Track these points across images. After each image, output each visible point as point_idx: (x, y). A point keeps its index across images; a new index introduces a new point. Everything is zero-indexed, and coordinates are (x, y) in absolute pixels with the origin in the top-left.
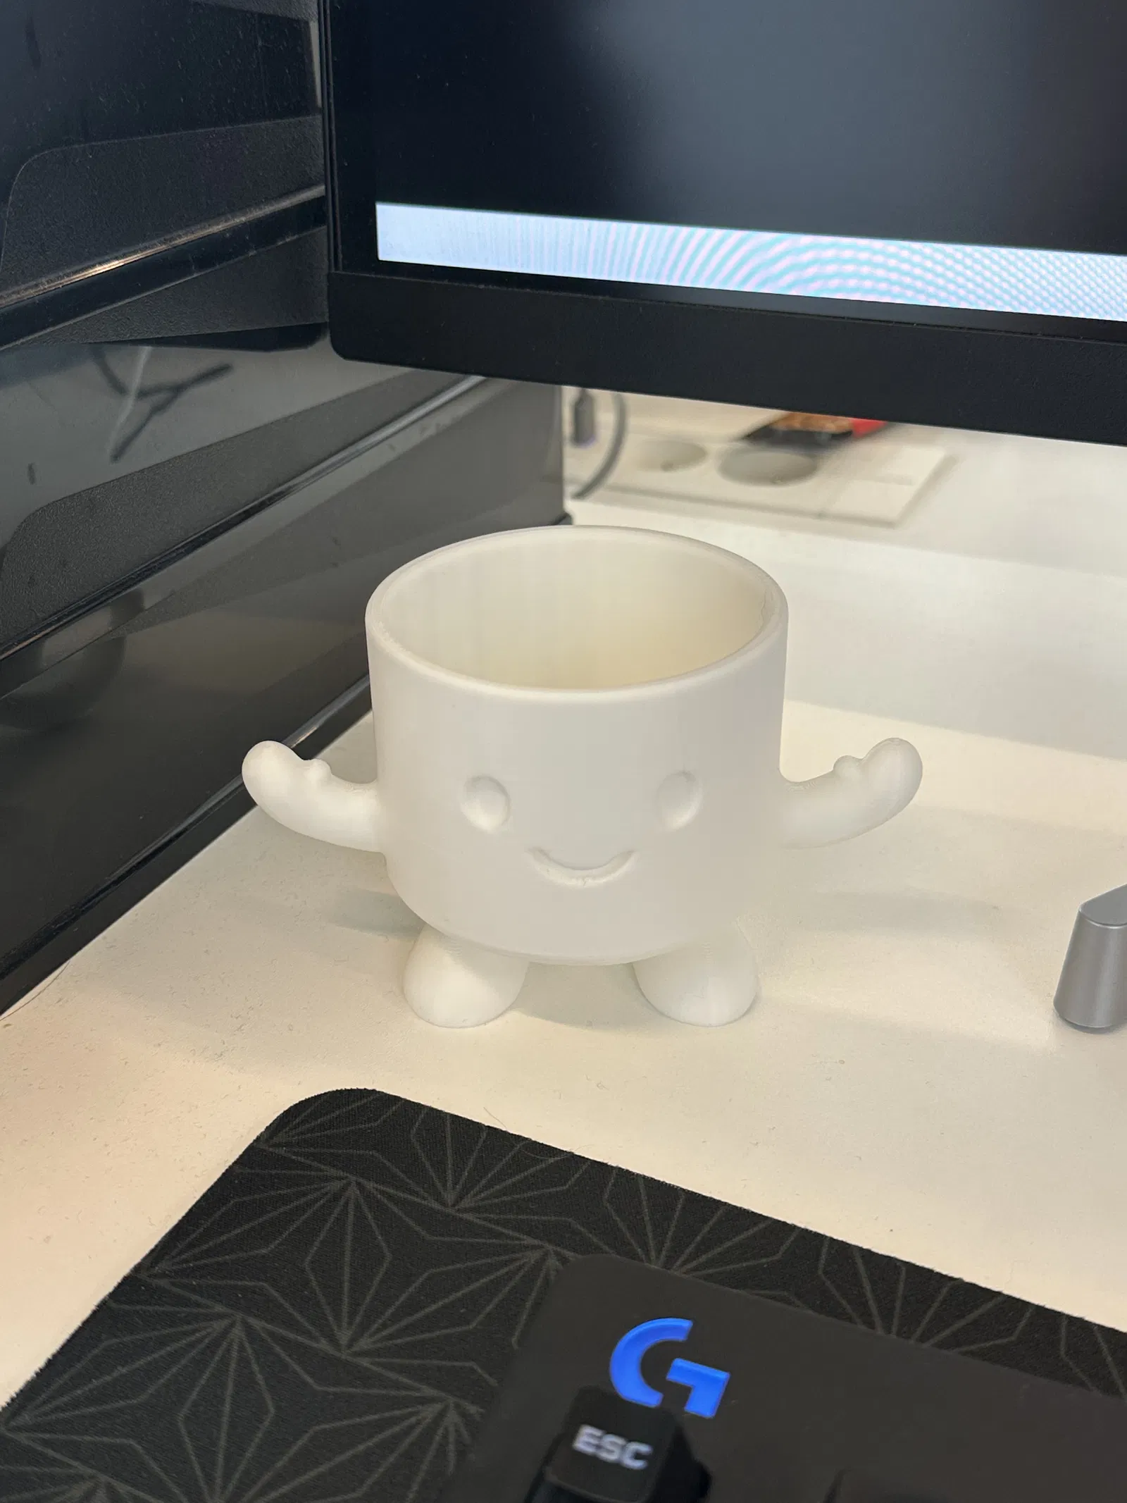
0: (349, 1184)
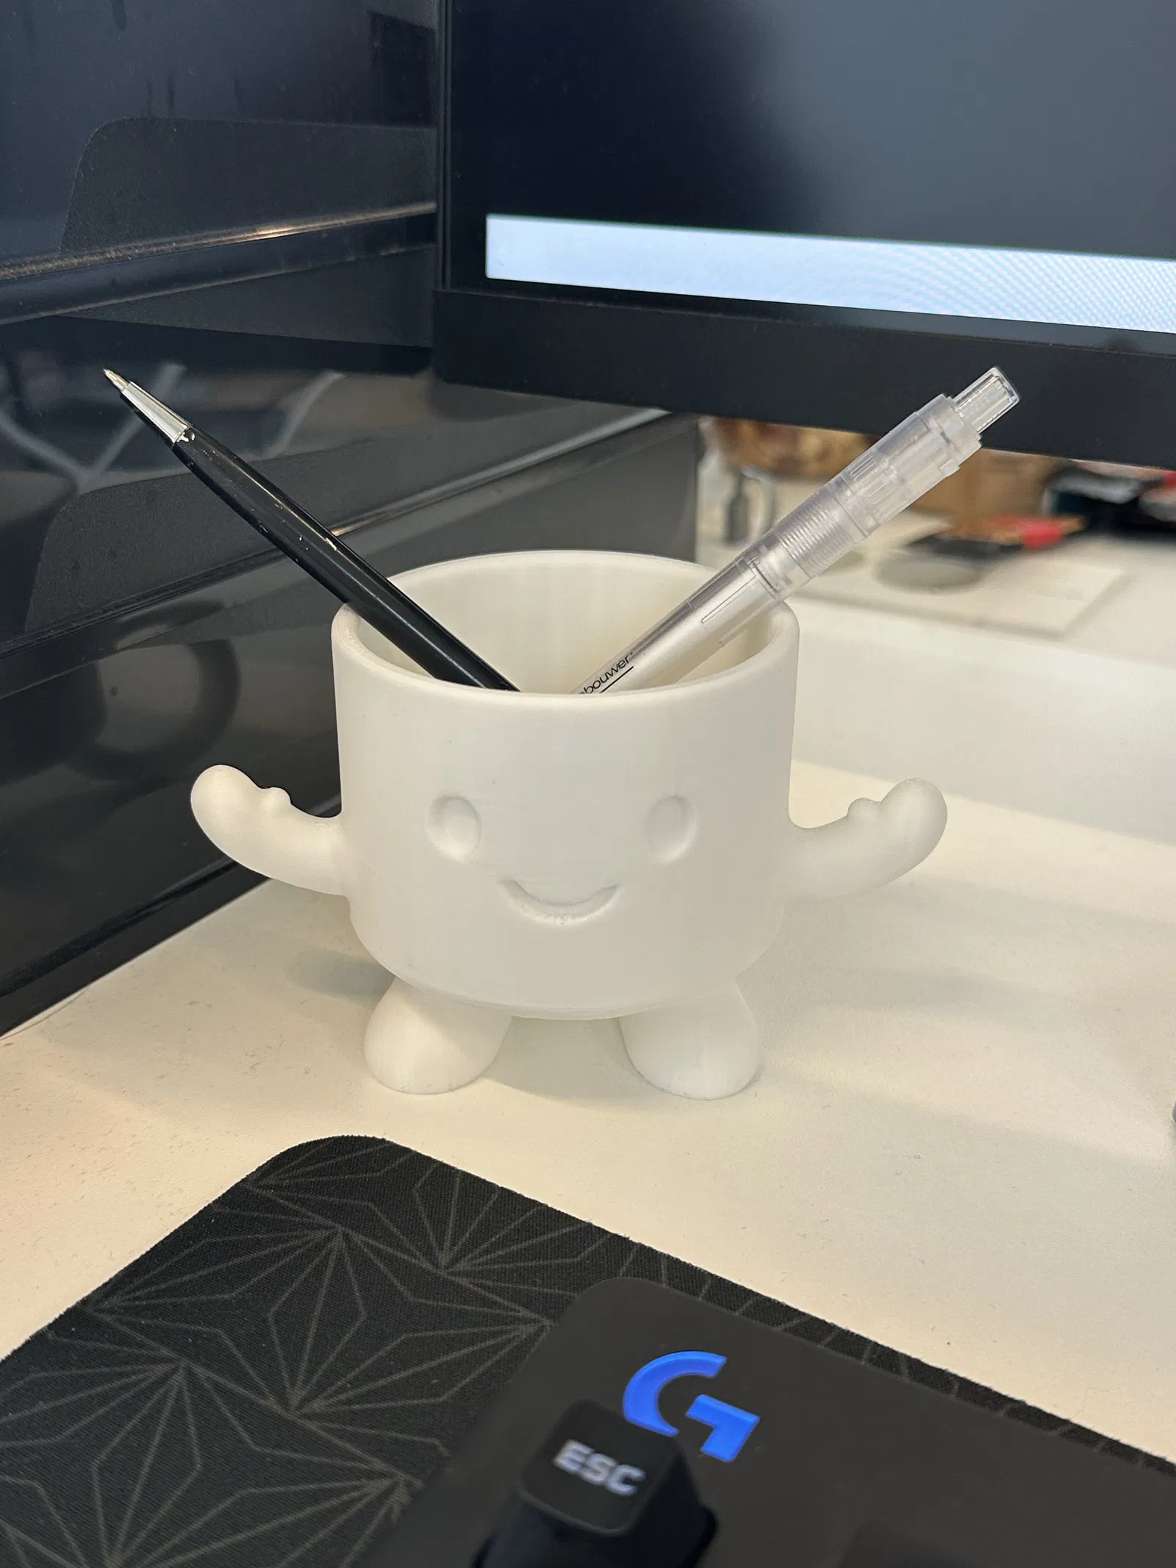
0: (334, 1235)
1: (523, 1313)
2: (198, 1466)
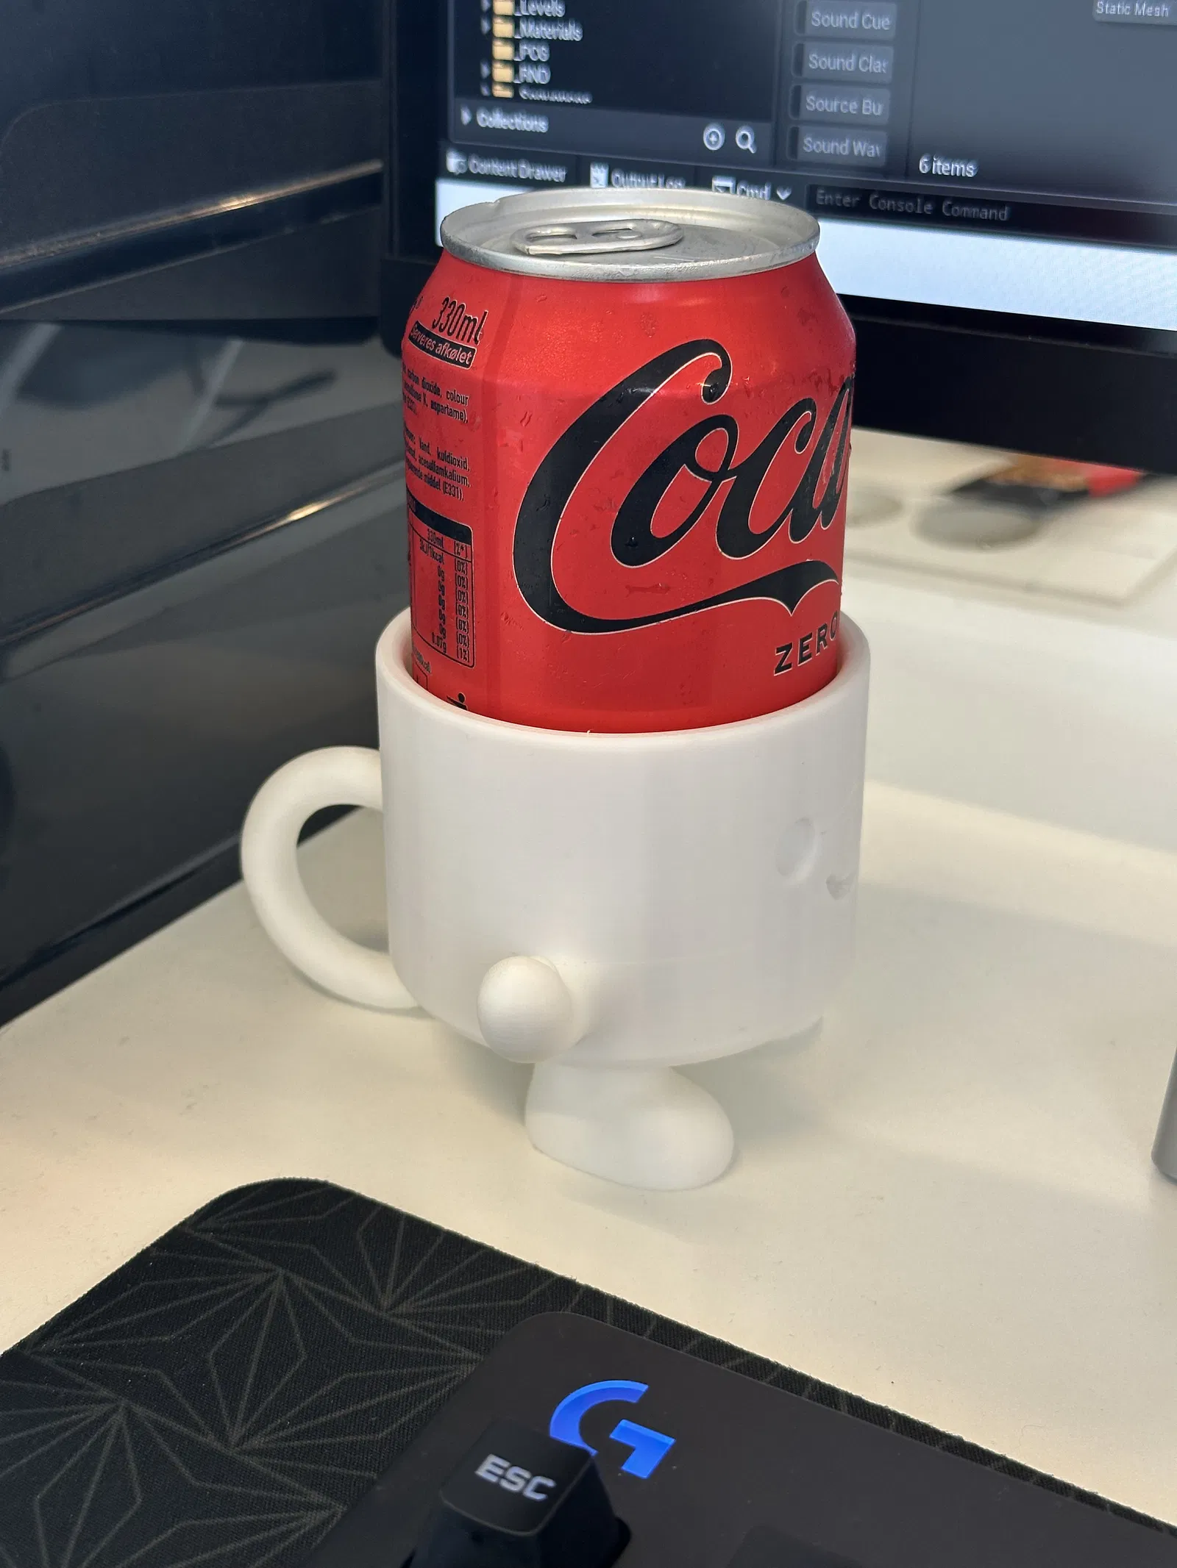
0: (275, 1278)
1: (465, 1353)
2: (139, 1501)
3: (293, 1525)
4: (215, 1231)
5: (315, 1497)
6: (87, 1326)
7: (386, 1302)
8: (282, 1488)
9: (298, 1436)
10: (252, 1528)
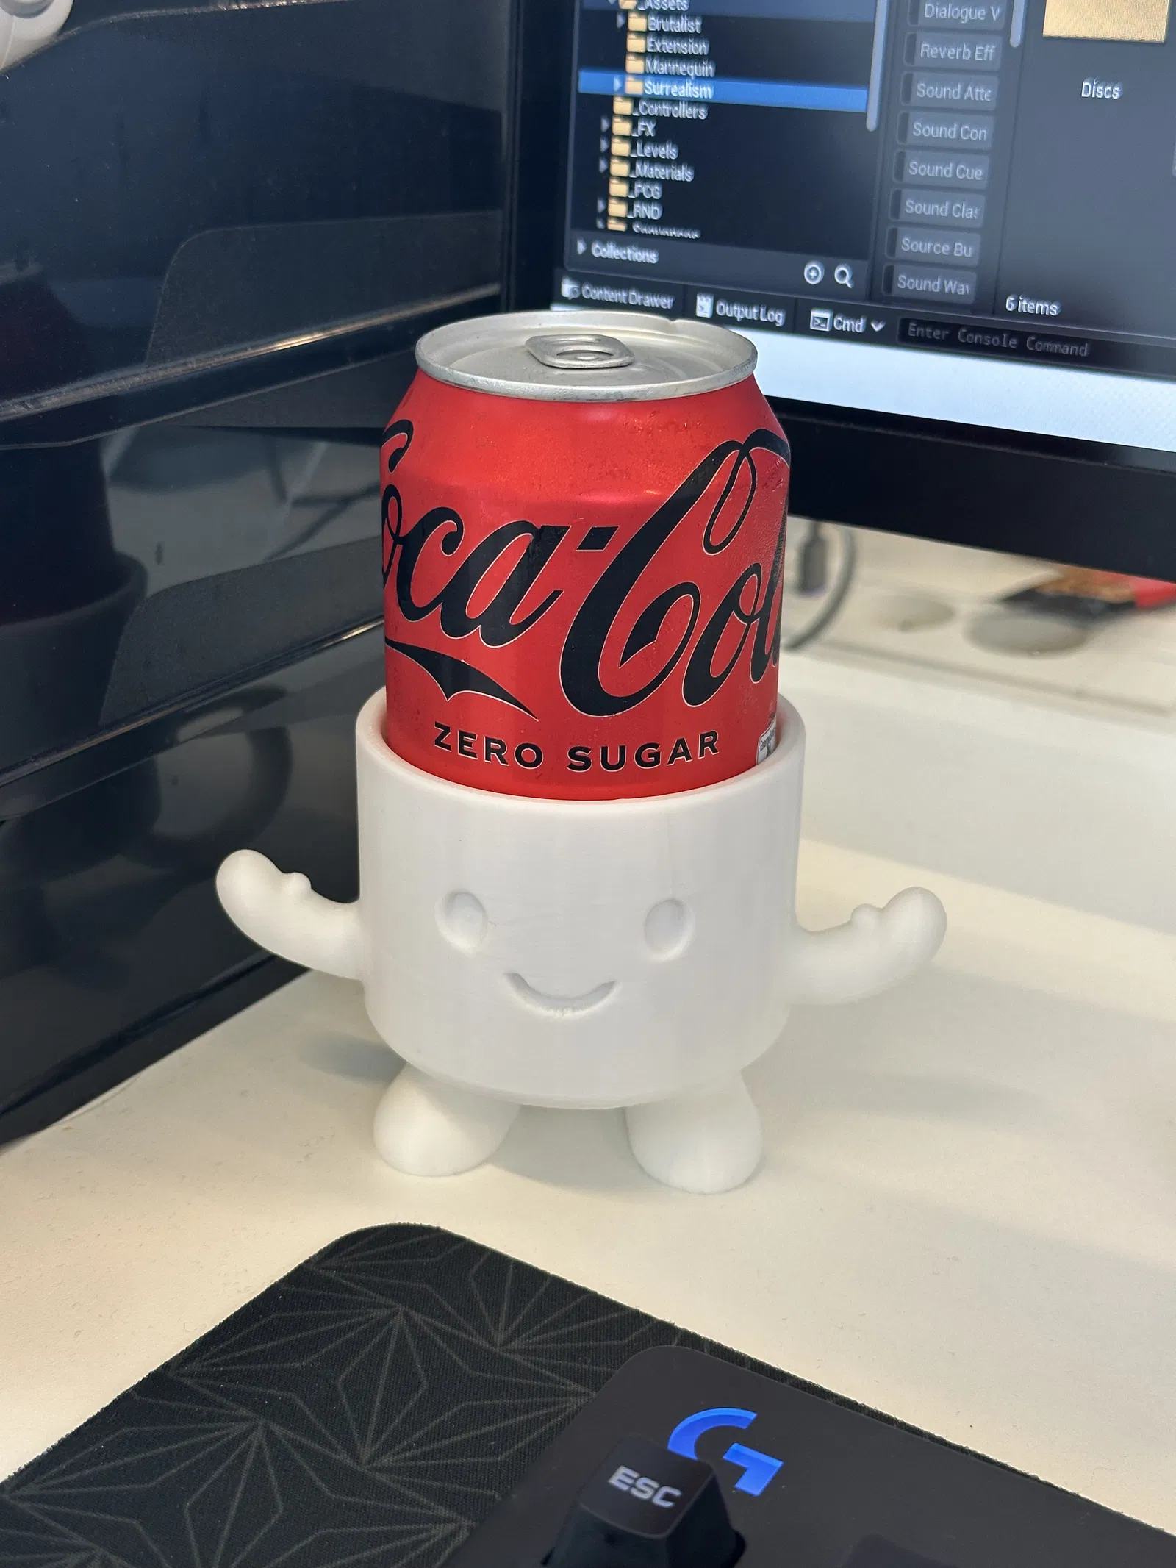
1: (574, 1387)
2: (281, 1510)
3: (424, 1536)
4: (339, 1269)
5: (442, 1511)
6: (224, 1352)
7: (499, 1337)
8: (412, 1503)
9: (425, 1456)
10: (387, 1538)
